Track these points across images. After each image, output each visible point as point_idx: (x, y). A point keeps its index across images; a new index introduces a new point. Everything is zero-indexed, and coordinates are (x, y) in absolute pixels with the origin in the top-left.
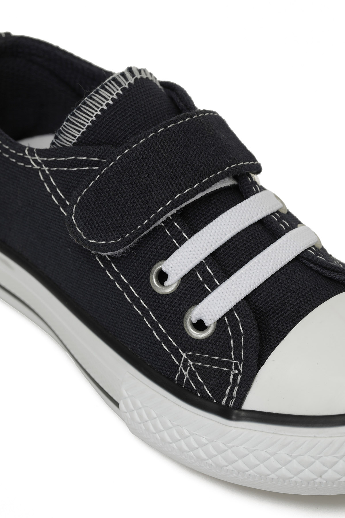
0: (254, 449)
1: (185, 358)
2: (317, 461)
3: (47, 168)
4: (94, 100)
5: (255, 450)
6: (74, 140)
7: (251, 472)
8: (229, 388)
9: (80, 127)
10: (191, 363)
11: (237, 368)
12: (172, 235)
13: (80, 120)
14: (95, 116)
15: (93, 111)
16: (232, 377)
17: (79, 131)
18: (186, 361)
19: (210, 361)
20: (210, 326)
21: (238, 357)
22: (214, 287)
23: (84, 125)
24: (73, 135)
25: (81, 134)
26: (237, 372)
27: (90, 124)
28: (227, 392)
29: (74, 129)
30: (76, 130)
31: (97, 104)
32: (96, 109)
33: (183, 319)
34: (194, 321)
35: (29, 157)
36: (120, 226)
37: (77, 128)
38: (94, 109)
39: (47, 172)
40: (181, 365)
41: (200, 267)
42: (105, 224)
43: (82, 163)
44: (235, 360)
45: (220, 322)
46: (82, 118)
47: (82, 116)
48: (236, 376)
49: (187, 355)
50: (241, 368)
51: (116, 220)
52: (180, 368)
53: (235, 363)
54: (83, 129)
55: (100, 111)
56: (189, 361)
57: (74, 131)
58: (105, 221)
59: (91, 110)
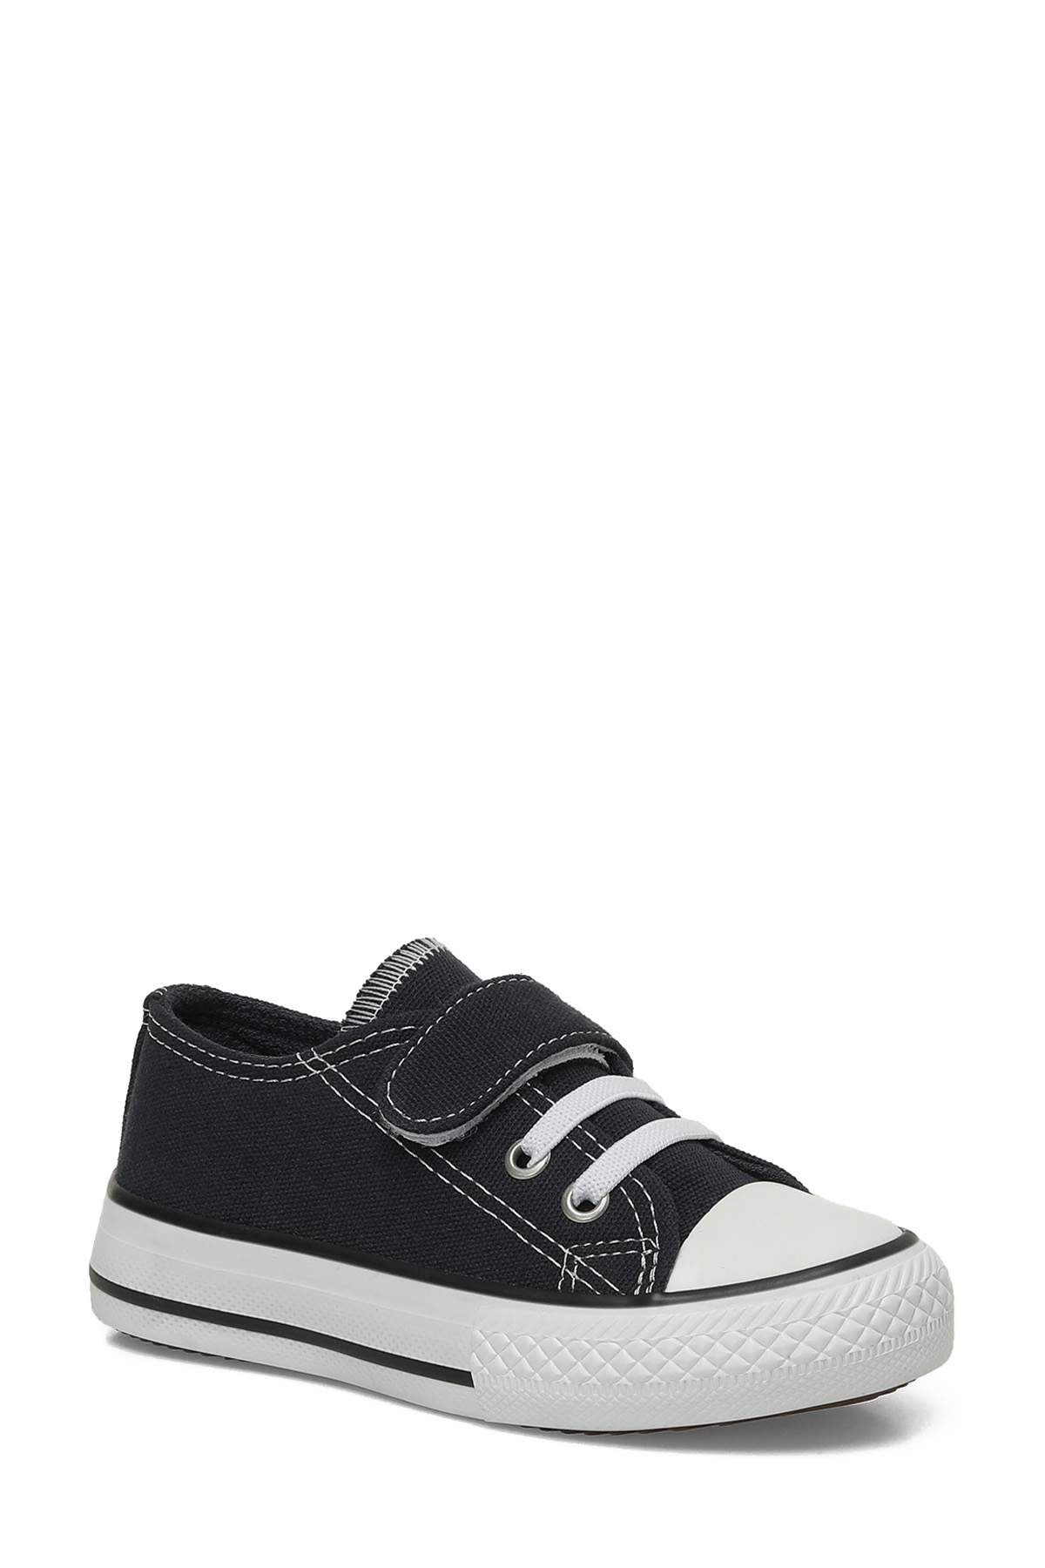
0: (691, 1335)
1: (568, 1255)
2: (782, 1333)
3: (334, 1066)
4: (395, 961)
5: (692, 1337)
6: (372, 1017)
7: (688, 1376)
8: (641, 1275)
9: (381, 997)
10: (579, 1259)
11: (649, 1246)
12: (532, 1104)
13: (379, 988)
14: (401, 980)
15: (397, 974)
16: (643, 1260)
17: (379, 1003)
18: (570, 1258)
19: (609, 1248)
20: (599, 1202)
21: (649, 1233)
22: (598, 1153)
23: (386, 993)
24: (370, 1011)
25: (383, 1006)
26: (650, 1251)
27: (394, 990)
28: (640, 1279)
29: (372, 1001)
30: (375, 1002)
31: (401, 966)
32: (401, 970)
33: (560, 1202)
34: (577, 1203)
35: (304, 1062)
36: (460, 1096)
37: (377, 999)
38: (397, 971)
39: (336, 1070)
40: (565, 1266)
41: (574, 1133)
42: (437, 1097)
43: (390, 1038)
44: (645, 1237)
45: (614, 1194)
46: (382, 984)
47: (381, 982)
48: (649, 1258)
49: (570, 1251)
50: (657, 1246)
51: (453, 1089)
52: (563, 1272)
53: (645, 1241)
54: (384, 998)
55: (406, 972)
56: (576, 1257)
57: (372, 1004)
58: (436, 1094)
59: (393, 972)
